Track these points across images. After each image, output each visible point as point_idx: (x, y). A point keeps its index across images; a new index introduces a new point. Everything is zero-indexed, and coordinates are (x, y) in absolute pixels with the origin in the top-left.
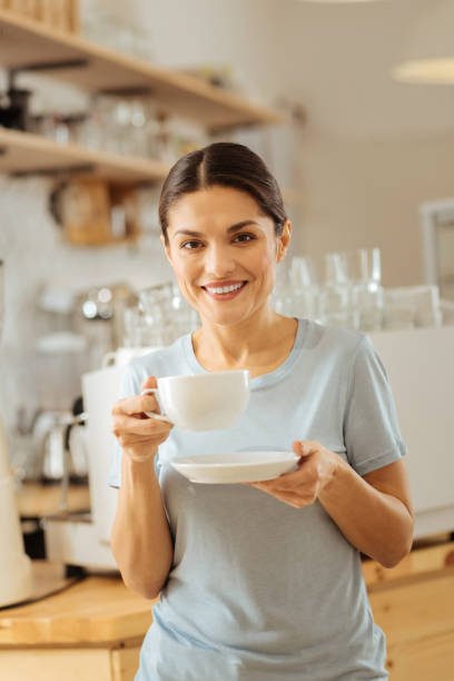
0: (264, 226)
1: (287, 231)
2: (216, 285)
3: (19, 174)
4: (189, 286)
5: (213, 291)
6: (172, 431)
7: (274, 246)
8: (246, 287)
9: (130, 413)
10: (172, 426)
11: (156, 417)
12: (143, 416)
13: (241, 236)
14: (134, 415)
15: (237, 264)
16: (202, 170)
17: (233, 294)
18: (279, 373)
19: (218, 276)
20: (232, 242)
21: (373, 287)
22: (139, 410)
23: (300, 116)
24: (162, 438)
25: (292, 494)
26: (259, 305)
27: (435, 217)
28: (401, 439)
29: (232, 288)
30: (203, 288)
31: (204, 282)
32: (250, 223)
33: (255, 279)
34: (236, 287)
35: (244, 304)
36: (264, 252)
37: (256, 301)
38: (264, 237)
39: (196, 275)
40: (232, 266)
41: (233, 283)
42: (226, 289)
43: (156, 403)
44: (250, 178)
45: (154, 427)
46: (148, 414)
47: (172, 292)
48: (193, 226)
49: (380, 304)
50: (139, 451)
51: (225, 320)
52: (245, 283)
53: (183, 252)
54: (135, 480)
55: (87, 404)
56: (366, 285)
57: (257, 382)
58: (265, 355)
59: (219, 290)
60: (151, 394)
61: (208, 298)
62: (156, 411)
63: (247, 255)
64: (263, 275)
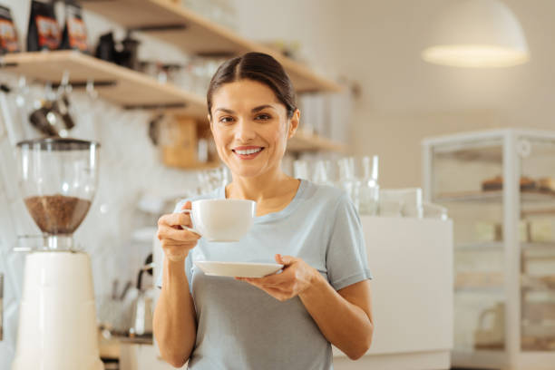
0: (279, 110)
1: (296, 117)
2: (242, 149)
3: (129, 107)
4: (223, 149)
5: (239, 152)
6: (199, 241)
7: (285, 125)
8: (263, 152)
9: (171, 224)
10: (199, 237)
11: (189, 229)
12: (180, 228)
13: (261, 115)
14: (174, 226)
15: (257, 135)
16: (238, 69)
17: (253, 155)
18: (283, 213)
19: (243, 142)
20: (255, 119)
21: (372, 184)
22: (177, 223)
23: (356, 91)
24: (192, 244)
25: (276, 290)
26: (271, 166)
27: (433, 148)
28: (368, 268)
29: (252, 151)
30: (233, 151)
31: (233, 146)
32: (268, 106)
33: (269, 146)
34: (256, 151)
35: (261, 164)
36: (277, 128)
37: (269, 163)
38: (278, 118)
39: (229, 140)
40: (253, 136)
41: (254, 148)
42: (249, 152)
43: (190, 220)
44: (271, 76)
45: (187, 236)
46: (184, 227)
47: (222, 175)
48: (228, 106)
49: (376, 197)
50: (174, 253)
51: (246, 174)
52: (262, 148)
53: (221, 125)
54: (170, 275)
55: (155, 258)
56: (367, 182)
57: (266, 217)
58: (273, 201)
59: (244, 152)
60: (188, 213)
61: (236, 158)
62: (189, 226)
63: (265, 129)
64: (275, 144)
